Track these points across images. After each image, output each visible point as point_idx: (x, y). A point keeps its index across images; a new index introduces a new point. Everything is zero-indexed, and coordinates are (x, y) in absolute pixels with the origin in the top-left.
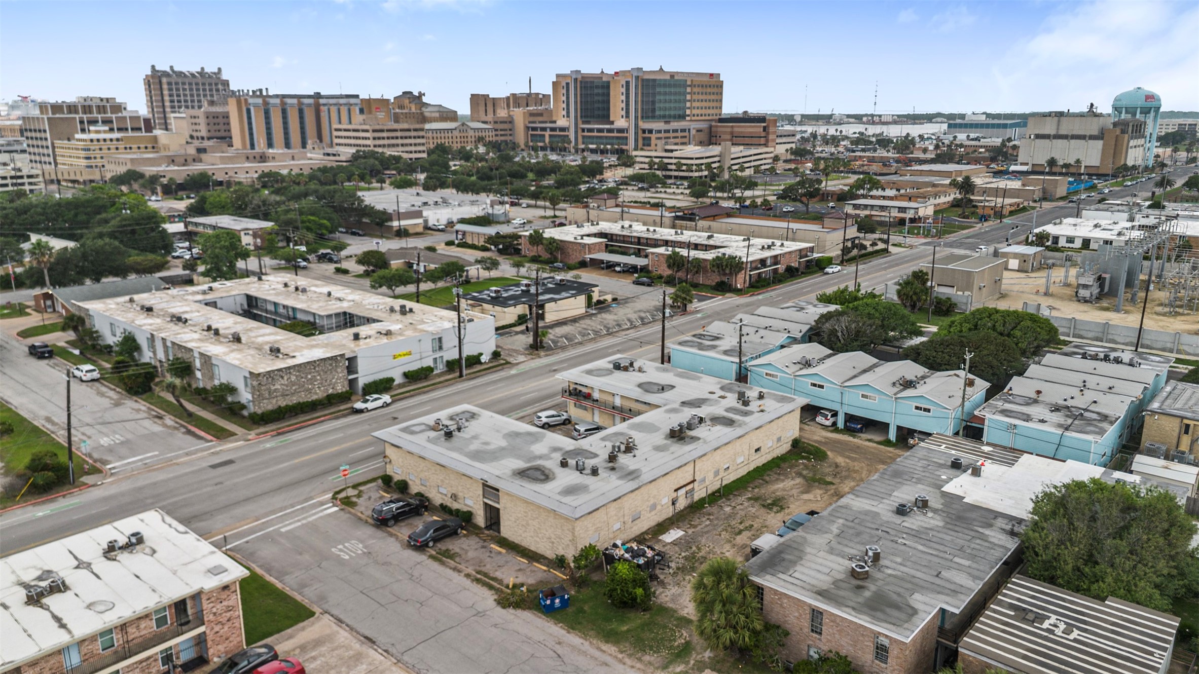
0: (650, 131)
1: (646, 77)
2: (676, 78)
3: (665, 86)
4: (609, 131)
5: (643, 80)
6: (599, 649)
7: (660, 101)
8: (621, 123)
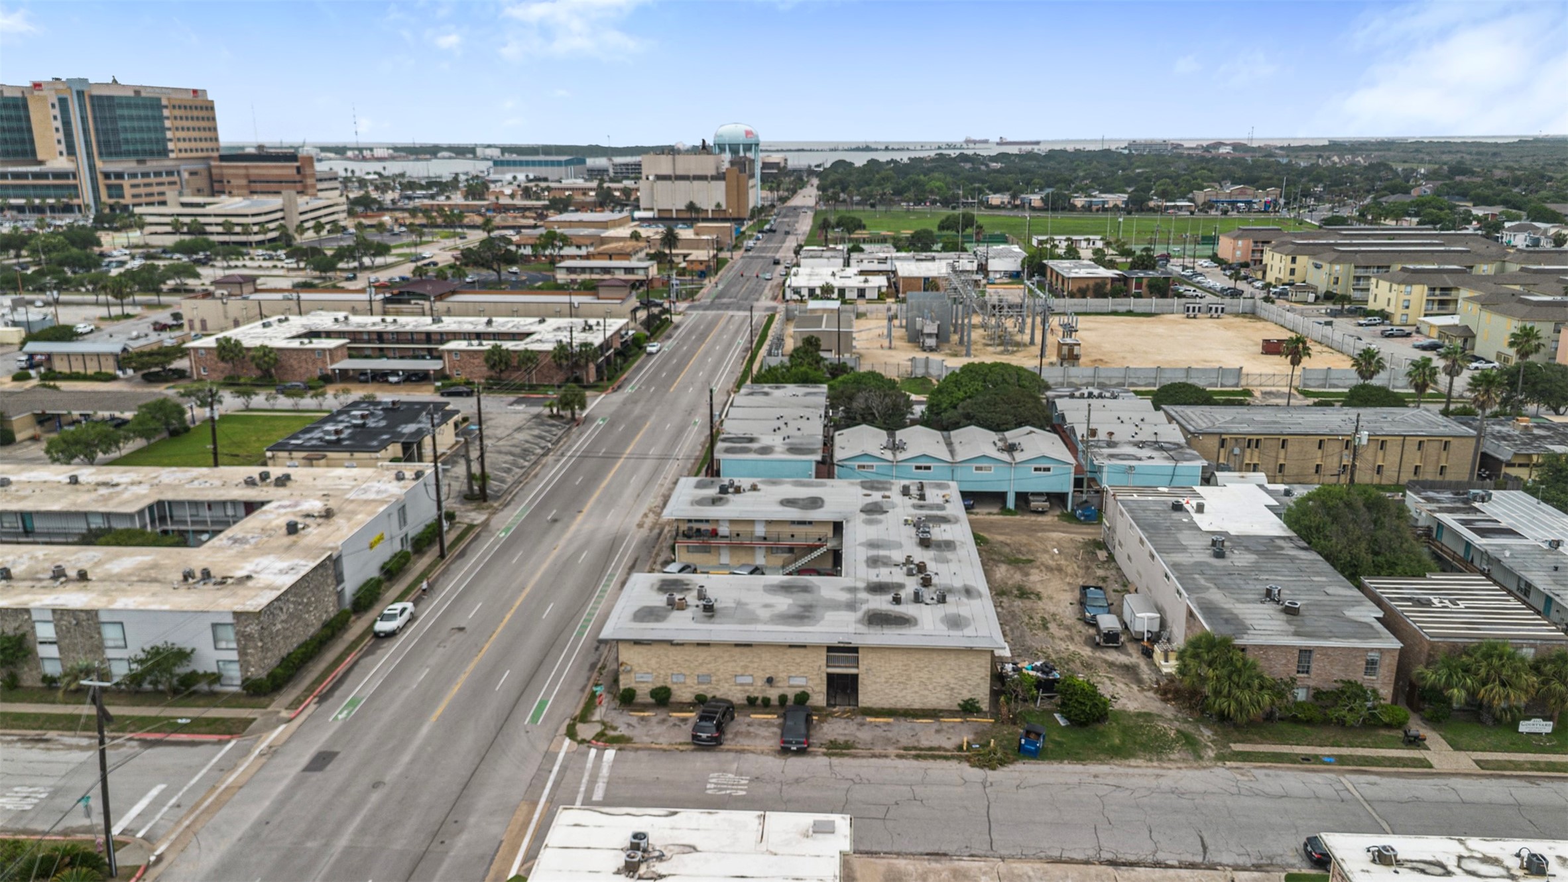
0: (119, 176)
1: (95, 92)
2: (143, 94)
3: (129, 106)
4: (36, 176)
5: (92, 97)
6: (1129, 766)
7: (125, 130)
8: (61, 163)
